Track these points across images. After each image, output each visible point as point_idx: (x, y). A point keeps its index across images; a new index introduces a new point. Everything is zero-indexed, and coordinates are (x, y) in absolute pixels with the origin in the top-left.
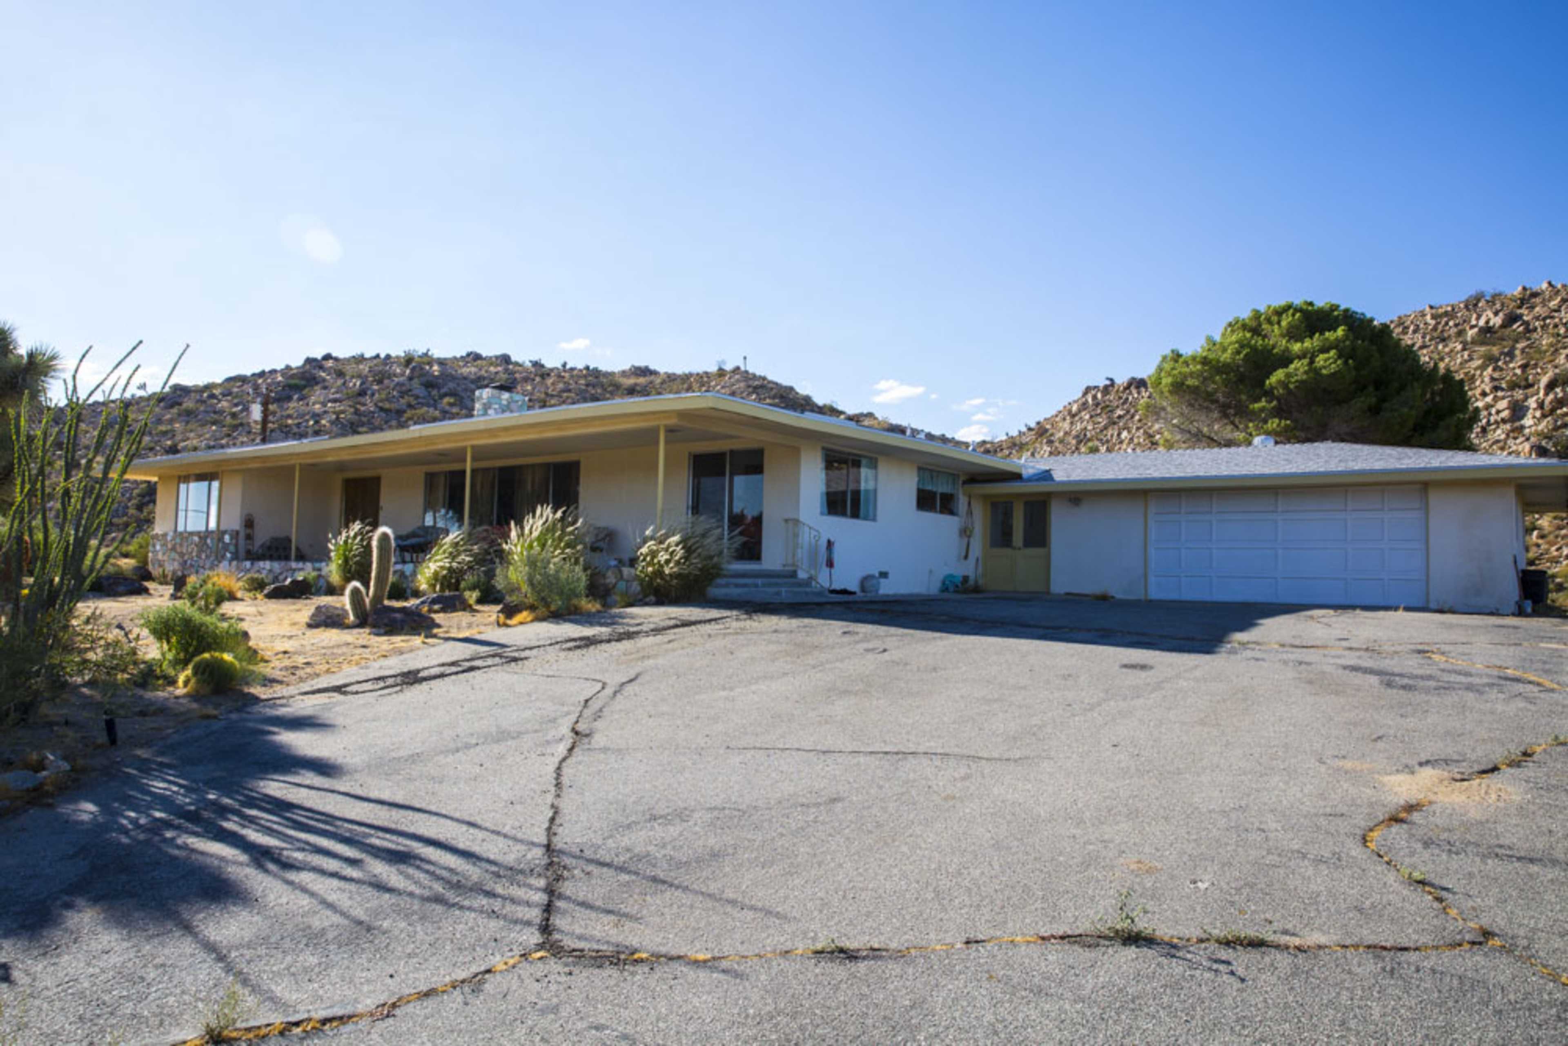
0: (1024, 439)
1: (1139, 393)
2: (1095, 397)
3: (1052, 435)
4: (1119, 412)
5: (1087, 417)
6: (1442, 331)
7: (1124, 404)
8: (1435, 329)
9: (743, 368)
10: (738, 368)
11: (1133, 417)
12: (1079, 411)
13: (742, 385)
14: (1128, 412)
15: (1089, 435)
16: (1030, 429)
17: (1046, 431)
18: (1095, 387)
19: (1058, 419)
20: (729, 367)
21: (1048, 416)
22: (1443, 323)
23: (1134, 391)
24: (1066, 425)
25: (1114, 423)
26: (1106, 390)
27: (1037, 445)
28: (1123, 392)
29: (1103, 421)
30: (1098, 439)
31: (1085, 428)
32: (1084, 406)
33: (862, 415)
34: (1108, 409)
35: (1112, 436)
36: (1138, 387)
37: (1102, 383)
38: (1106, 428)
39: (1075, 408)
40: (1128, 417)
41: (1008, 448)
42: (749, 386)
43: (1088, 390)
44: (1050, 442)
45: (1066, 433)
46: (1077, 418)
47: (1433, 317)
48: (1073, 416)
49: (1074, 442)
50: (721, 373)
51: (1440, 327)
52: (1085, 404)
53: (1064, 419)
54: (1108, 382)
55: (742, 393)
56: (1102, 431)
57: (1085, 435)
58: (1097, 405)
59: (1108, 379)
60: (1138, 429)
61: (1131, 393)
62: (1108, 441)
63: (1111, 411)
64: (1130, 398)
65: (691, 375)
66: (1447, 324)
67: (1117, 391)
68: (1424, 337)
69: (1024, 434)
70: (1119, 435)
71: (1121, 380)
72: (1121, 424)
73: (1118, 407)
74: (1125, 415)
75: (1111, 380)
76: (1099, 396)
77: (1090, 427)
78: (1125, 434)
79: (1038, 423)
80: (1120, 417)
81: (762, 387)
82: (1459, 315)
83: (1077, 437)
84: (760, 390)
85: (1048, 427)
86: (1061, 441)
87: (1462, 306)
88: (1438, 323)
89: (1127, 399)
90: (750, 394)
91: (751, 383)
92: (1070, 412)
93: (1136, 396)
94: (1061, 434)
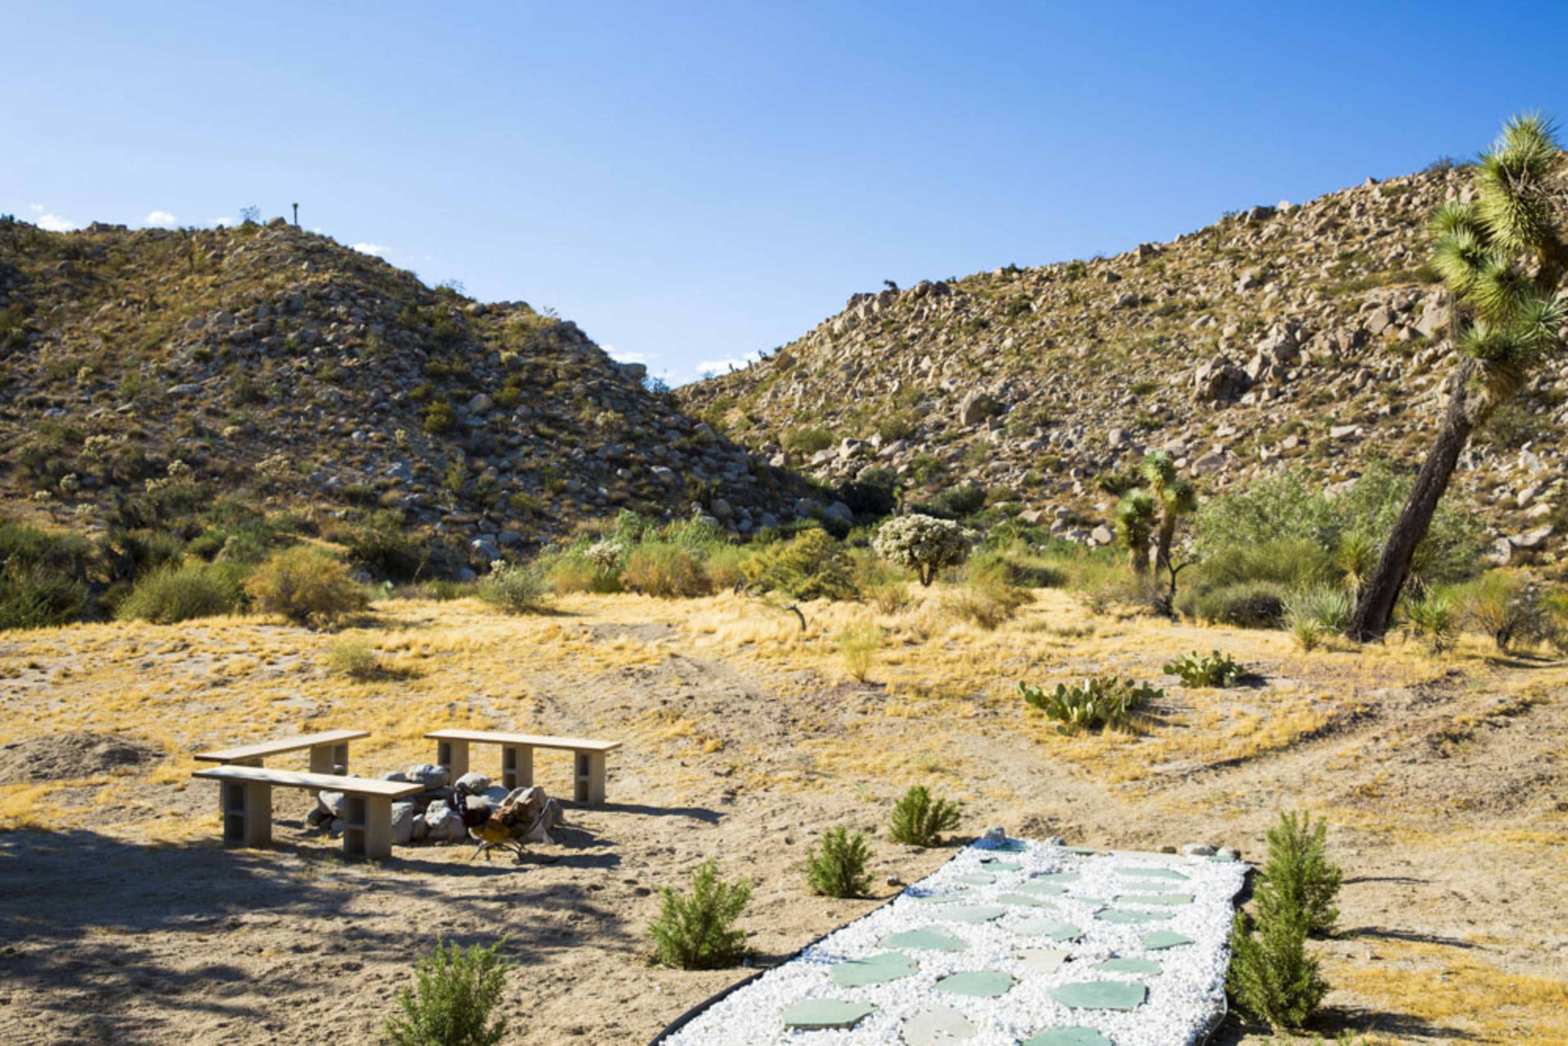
0: (757, 375)
1: (938, 303)
2: (868, 310)
3: (804, 366)
4: (911, 331)
5: (861, 337)
6: (1406, 212)
7: (915, 318)
8: (1392, 208)
9: (290, 221)
10: (281, 221)
11: (934, 337)
12: (846, 330)
13: (284, 246)
14: (926, 330)
15: (866, 365)
16: (766, 359)
17: (793, 361)
18: (868, 295)
19: (811, 342)
20: (264, 218)
21: (794, 339)
22: (1403, 199)
23: (931, 301)
24: (827, 350)
25: (906, 347)
26: (886, 299)
27: (781, 381)
28: (914, 301)
29: (886, 343)
30: (883, 371)
31: (860, 354)
32: (853, 322)
33: (506, 305)
34: (892, 326)
35: (906, 365)
36: (936, 294)
37: (879, 289)
38: (892, 353)
39: (838, 326)
40: (926, 337)
41: (731, 387)
42: (298, 249)
43: (855, 300)
44: (802, 377)
45: (827, 363)
46: (843, 341)
47: (1384, 193)
48: (836, 337)
49: (843, 375)
50: (249, 227)
51: (1399, 207)
52: (854, 319)
53: (822, 343)
54: (888, 288)
55: (283, 259)
56: (887, 358)
57: (860, 365)
58: (875, 320)
59: (886, 282)
60: (946, 354)
61: (926, 303)
62: (898, 374)
63: (897, 329)
64: (926, 310)
65: (193, 231)
66: (1409, 202)
67: (905, 300)
68: (1378, 221)
69: (757, 365)
70: (916, 363)
71: (908, 284)
72: (917, 348)
73: (907, 322)
74: (921, 335)
75: (893, 284)
76: (876, 307)
77: (867, 353)
78: (925, 363)
79: (778, 350)
80: (913, 337)
81: (322, 250)
82: (1422, 190)
83: (847, 367)
84: (317, 256)
85: (795, 355)
86: (822, 374)
87: (1422, 178)
88: (1393, 202)
89: (921, 311)
90: (297, 262)
91: (301, 243)
92: (830, 331)
93: (934, 307)
94: (820, 364)
